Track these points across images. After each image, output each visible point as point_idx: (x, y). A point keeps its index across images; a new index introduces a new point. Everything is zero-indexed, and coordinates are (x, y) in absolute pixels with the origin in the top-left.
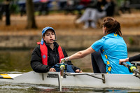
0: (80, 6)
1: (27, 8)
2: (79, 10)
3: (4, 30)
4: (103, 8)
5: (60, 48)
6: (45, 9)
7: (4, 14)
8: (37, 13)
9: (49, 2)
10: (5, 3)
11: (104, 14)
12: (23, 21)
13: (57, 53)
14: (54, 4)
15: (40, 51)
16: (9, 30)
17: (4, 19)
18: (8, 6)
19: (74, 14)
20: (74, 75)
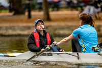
0: (82, 4)
1: (43, 6)
2: (81, 7)
3: (27, 22)
4: (99, 5)
5: (48, 34)
6: (56, 6)
7: (27, 10)
8: (50, 9)
9: (59, 2)
10: (27, 2)
11: (99, 10)
12: (41, 15)
13: (46, 38)
14: (63, 3)
15: (34, 36)
16: (30, 22)
17: (27, 14)
18: (29, 4)
19: (77, 10)
20: (58, 54)
